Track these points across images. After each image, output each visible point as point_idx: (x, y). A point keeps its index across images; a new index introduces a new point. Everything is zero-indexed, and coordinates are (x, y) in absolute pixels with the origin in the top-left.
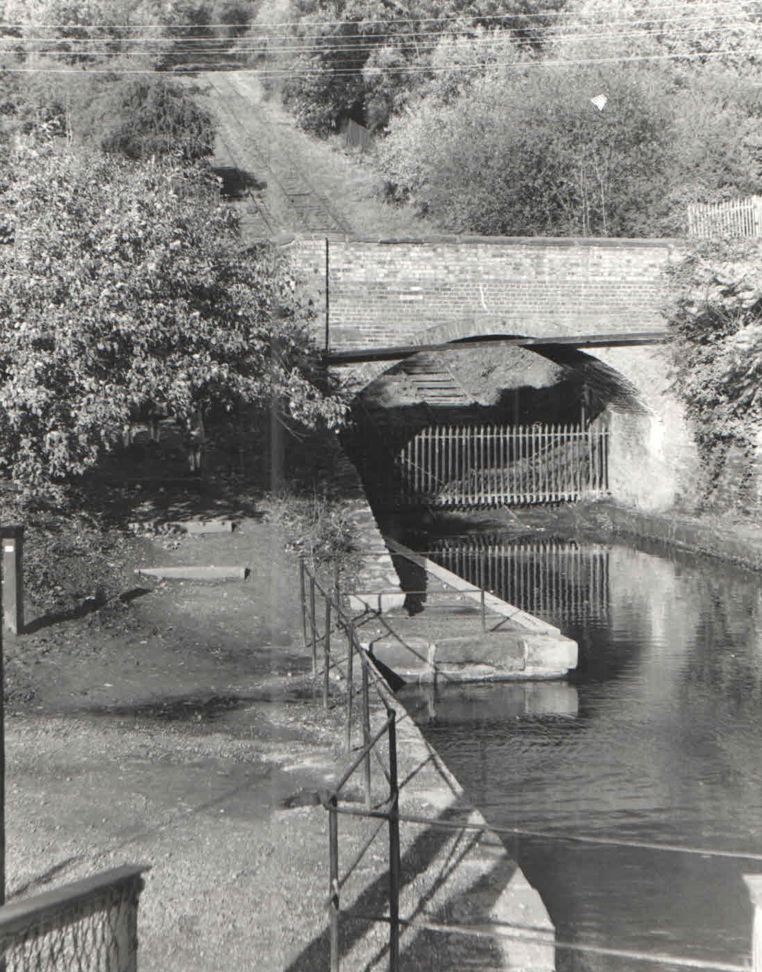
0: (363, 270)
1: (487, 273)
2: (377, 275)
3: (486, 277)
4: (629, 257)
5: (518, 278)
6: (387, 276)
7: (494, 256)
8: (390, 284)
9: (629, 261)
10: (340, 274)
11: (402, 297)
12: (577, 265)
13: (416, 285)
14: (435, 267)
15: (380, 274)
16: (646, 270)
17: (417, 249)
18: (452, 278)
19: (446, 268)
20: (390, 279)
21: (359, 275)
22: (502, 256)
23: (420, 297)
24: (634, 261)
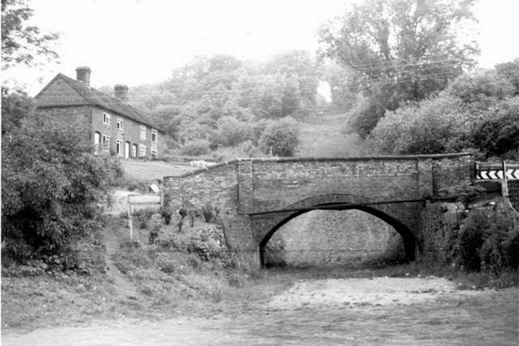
0: (270, 174)
1: (329, 174)
2: (277, 176)
3: (329, 176)
4: (398, 164)
5: (344, 176)
6: (281, 177)
7: (332, 166)
8: (282, 180)
9: (398, 166)
10: (259, 177)
11: (289, 186)
12: (373, 169)
13: (295, 180)
14: (304, 172)
15: (279, 175)
16: (406, 170)
17: (295, 164)
18: (312, 177)
19: (309, 172)
20: (283, 178)
21: (268, 176)
22: (336, 166)
23: (298, 186)
24: (401, 167)
